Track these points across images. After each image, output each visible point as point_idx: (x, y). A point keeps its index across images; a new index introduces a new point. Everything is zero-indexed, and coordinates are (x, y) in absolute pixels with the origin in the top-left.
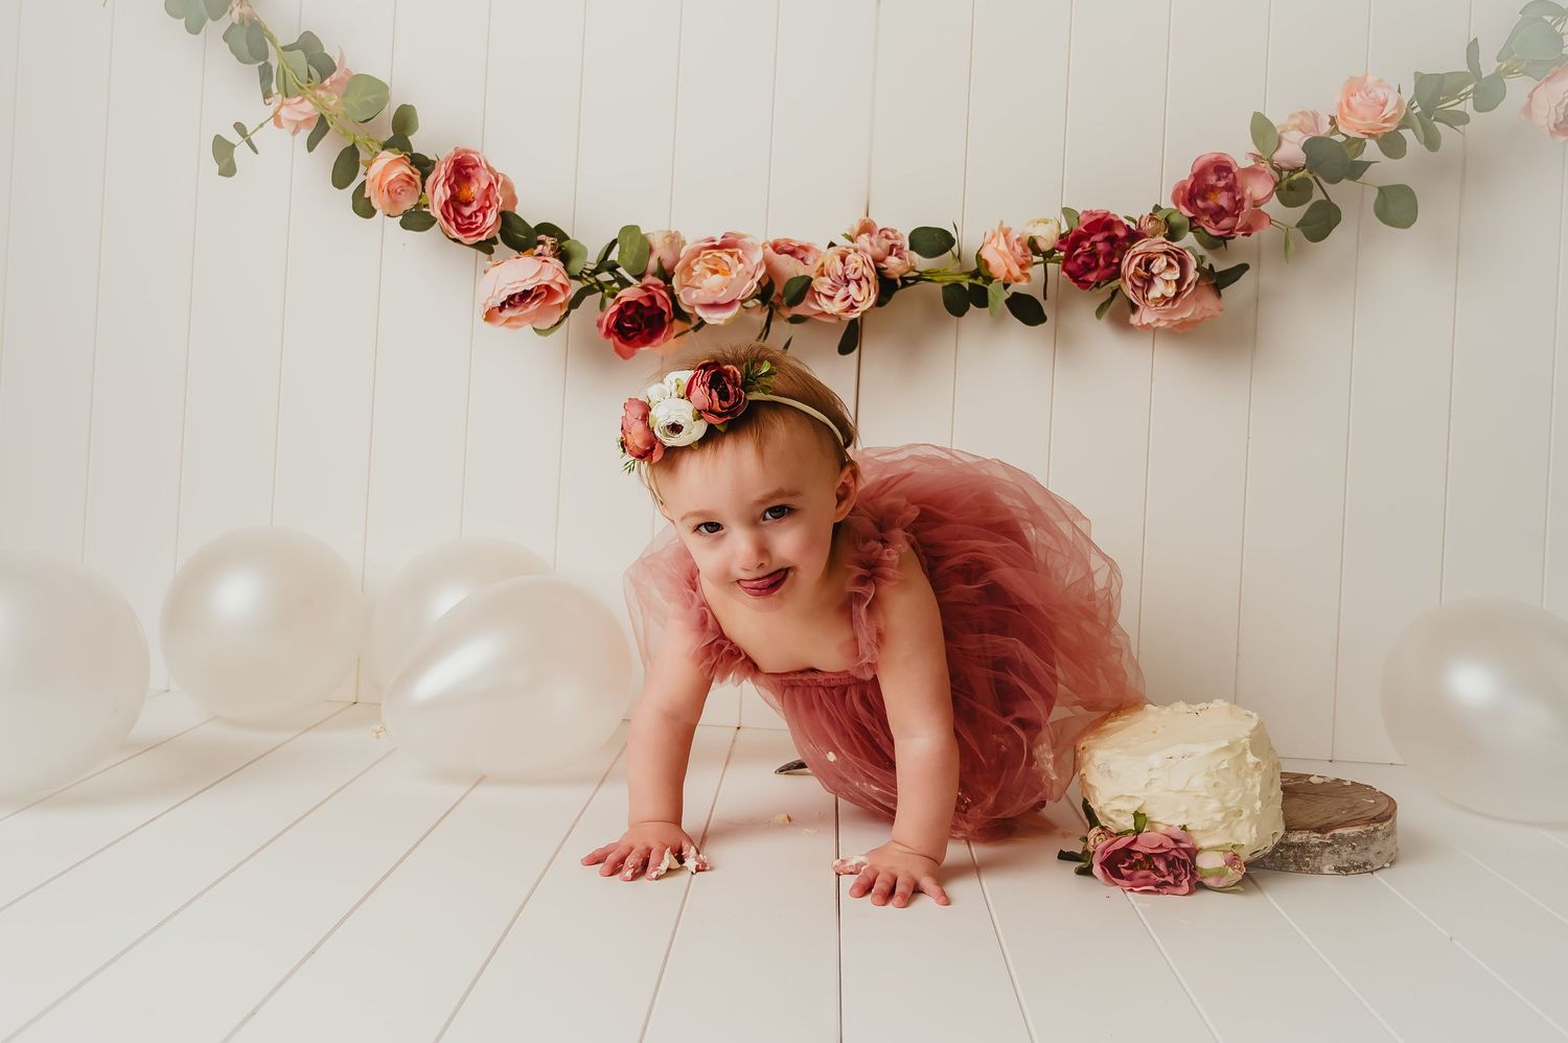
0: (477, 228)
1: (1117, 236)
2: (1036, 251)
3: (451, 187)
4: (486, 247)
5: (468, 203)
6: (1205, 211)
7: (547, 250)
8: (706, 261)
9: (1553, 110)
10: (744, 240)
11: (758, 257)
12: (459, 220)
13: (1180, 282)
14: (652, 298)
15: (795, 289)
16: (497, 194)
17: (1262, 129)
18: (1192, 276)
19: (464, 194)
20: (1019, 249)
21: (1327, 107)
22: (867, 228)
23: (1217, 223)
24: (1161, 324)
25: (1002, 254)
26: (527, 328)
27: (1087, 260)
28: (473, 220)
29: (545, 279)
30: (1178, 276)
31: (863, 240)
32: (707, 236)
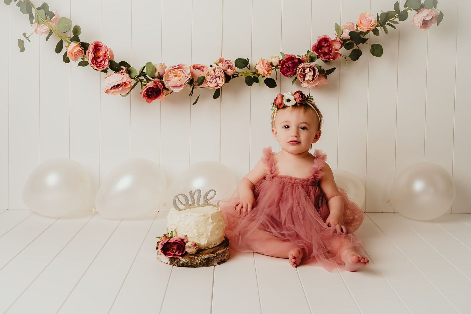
0: (102, 66)
1: (295, 62)
2: (273, 66)
3: (94, 54)
4: (105, 71)
5: (99, 58)
6: (321, 53)
7: (124, 71)
8: (173, 73)
9: (419, 22)
10: (184, 66)
11: (189, 72)
12: (97, 63)
13: (314, 75)
14: (157, 86)
15: (200, 81)
16: (108, 55)
17: (337, 28)
18: (317, 73)
19: (98, 55)
20: (267, 66)
21: (356, 22)
22: (221, 61)
23: (324, 57)
24: (310, 87)
25: (262, 68)
26: (119, 95)
27: (287, 69)
28: (101, 63)
29: (124, 81)
31: (220, 64)
32: (173, 65)
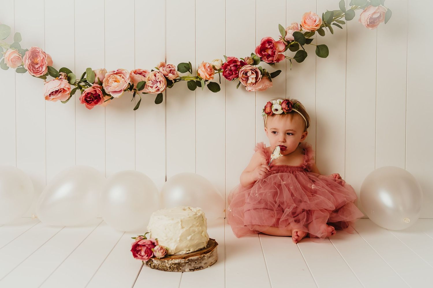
0: (40, 72)
1: (237, 65)
2: (216, 70)
3: (31, 60)
4: (44, 77)
5: (37, 64)
6: (265, 55)
7: (63, 77)
8: (113, 78)
9: (366, 20)
10: (123, 71)
11: (128, 76)
12: (34, 69)
13: (256, 78)
14: (95, 91)
15: (140, 86)
16: (46, 61)
17: (281, 29)
18: (260, 76)
19: (35, 61)
20: (209, 70)
21: (300, 22)
22: (163, 65)
23: (268, 59)
24: (253, 90)
25: (204, 72)
26: (59, 101)
27: (229, 72)
28: (39, 69)
29: (62, 86)
30: (255, 76)
31: (161, 69)
32: (112, 70)
